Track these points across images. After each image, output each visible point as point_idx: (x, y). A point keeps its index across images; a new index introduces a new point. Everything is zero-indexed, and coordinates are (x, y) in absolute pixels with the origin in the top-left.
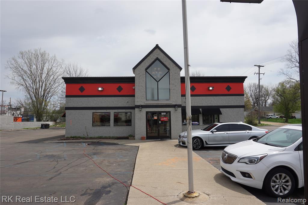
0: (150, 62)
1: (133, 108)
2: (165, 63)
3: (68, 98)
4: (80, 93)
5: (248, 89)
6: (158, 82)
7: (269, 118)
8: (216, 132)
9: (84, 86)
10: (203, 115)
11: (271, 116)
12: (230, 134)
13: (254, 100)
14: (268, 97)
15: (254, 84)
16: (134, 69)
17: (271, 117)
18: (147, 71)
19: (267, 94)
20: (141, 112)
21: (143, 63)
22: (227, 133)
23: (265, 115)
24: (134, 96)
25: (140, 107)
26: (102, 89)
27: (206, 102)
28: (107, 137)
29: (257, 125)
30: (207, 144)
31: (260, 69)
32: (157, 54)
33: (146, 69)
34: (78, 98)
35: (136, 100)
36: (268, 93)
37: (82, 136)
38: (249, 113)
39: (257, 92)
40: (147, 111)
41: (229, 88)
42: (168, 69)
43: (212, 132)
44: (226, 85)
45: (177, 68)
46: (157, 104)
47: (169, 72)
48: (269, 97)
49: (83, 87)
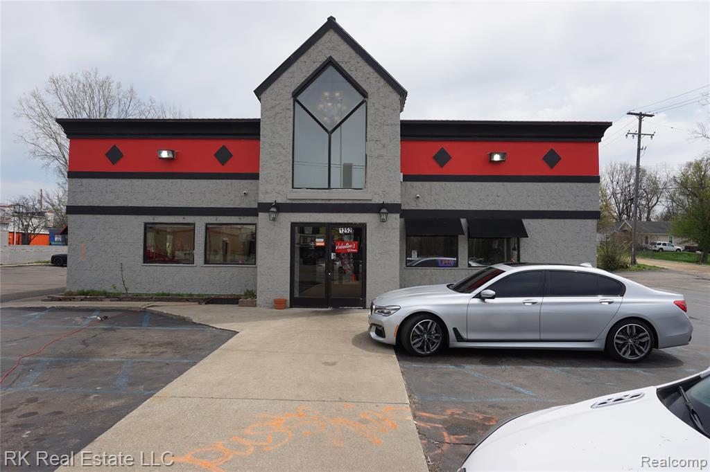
0: (308, 71)
1: (253, 212)
2: (353, 75)
3: (75, 180)
4: (109, 167)
5: (607, 177)
6: (330, 133)
7: (658, 251)
8: (493, 297)
9: (122, 145)
10: (469, 237)
11: (661, 246)
12: (544, 309)
13: (621, 205)
14: (656, 198)
15: (624, 167)
16: (259, 92)
17: (662, 249)
18: (300, 98)
19: (655, 190)
20: (276, 223)
21: (285, 75)
22: (533, 303)
23: (647, 242)
24: (255, 176)
25: (273, 209)
26: (171, 156)
27: (481, 200)
28: (182, 295)
29: (627, 267)
30: (459, 338)
31: (642, 122)
32: (330, 47)
33: (296, 94)
34: (102, 180)
35: (261, 188)
36: (657, 188)
37: (109, 289)
38: (607, 238)
39: (629, 186)
40: (293, 221)
41: (552, 159)
42: (364, 94)
43: (479, 296)
44: (545, 147)
45: (390, 89)
46: (327, 202)
47: (364, 104)
48: (658, 199)
49: (119, 147)
